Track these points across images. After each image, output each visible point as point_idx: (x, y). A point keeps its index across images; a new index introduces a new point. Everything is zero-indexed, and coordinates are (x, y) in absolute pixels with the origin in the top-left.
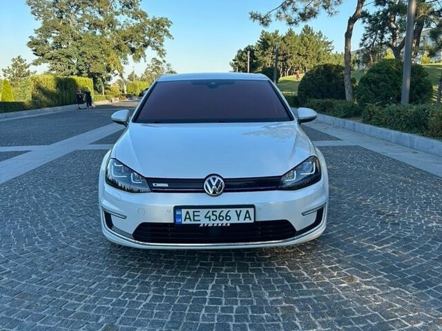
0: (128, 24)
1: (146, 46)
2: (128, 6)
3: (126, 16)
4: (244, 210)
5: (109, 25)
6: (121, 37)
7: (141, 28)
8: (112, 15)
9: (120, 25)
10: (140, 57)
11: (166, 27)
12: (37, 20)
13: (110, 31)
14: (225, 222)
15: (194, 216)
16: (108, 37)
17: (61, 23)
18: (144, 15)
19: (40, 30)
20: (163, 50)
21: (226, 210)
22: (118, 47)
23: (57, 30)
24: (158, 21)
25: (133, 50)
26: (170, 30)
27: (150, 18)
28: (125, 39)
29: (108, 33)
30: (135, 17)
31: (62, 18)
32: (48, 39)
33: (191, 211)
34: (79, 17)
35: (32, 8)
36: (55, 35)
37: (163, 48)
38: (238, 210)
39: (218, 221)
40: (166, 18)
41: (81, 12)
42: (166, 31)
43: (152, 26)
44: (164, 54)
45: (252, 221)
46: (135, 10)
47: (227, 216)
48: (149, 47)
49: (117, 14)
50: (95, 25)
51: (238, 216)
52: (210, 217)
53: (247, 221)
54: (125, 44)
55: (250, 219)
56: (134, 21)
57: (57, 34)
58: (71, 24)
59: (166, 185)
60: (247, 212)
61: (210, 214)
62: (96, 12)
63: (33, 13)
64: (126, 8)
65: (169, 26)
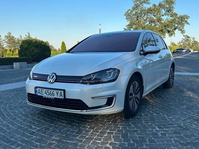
0: (168, 20)
1: (175, 29)
2: (168, 11)
3: (167, 16)
4: (60, 92)
5: (158, 21)
6: (163, 26)
7: (173, 21)
8: (160, 16)
9: (163, 20)
10: (172, 35)
11: (186, 19)
12: (128, 21)
13: (159, 23)
14: (52, 96)
15: (41, 92)
16: (158, 26)
17: (137, 22)
18: (176, 14)
19: (129, 25)
20: (184, 30)
21: (52, 91)
22: (162, 30)
23: (135, 25)
24: (182, 17)
25: (169, 32)
26: (188, 21)
27: (179, 16)
28: (165, 26)
29: (158, 25)
30: (172, 16)
31: (138, 19)
32: (131, 29)
33: (40, 89)
34: (145, 18)
35: (126, 17)
36: (134, 27)
37: (184, 29)
38: (57, 91)
39: (49, 96)
40: (187, 15)
41: (146, 16)
42: (186, 21)
43: (179, 19)
44: (184, 33)
45: (63, 98)
46: (172, 13)
47: (53, 94)
48: (177, 30)
49: (163, 15)
50: (152, 21)
51: (57, 94)
52: (46, 93)
53: (61, 97)
54: (165, 29)
55: (62, 97)
56: (171, 18)
57: (135, 26)
58: (141, 21)
59: (37, 77)
60: (61, 93)
61: (47, 92)
62: (152, 16)
63: (127, 19)
64: (167, 13)
65: (187, 19)
